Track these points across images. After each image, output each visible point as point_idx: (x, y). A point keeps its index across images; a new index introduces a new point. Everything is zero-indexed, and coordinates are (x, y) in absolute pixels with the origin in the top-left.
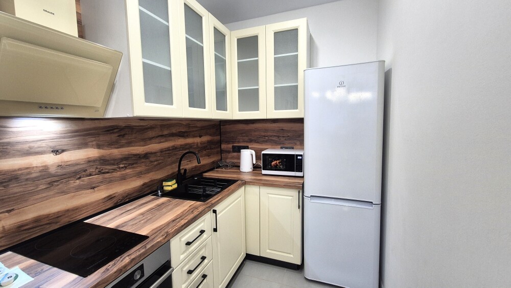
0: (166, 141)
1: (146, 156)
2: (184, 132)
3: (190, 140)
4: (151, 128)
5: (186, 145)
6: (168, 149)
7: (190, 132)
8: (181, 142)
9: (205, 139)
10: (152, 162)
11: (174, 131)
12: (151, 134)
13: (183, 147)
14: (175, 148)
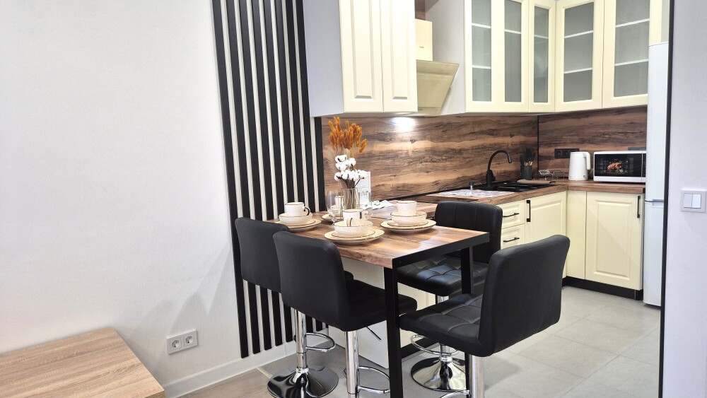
0: (477, 139)
1: (460, 152)
2: (494, 130)
3: (499, 140)
4: (465, 125)
5: (495, 144)
6: (478, 148)
7: (500, 130)
8: (490, 140)
9: (518, 139)
10: (464, 158)
11: (484, 128)
12: (465, 130)
13: (492, 147)
14: (484, 147)
